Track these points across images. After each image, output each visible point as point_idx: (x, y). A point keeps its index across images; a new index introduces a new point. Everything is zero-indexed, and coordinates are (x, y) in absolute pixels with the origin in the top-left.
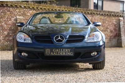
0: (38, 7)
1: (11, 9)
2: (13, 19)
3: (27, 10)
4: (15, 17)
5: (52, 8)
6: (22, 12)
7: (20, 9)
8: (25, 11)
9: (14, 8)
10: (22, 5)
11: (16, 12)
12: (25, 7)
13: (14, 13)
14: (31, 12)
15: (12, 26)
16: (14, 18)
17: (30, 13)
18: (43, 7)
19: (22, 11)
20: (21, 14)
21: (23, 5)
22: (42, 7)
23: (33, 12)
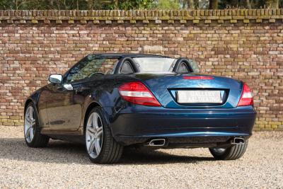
0: (204, 18)
1: (129, 30)
3: (173, 28)
4: (140, 49)
5: (251, 17)
9: (138, 27)
11: (141, 35)
13: (137, 39)
14: (188, 32)
17: (184, 36)
18: (222, 18)
19: (159, 32)
20: (155, 39)
21: (161, 18)
22: (218, 18)
23: (192, 32)
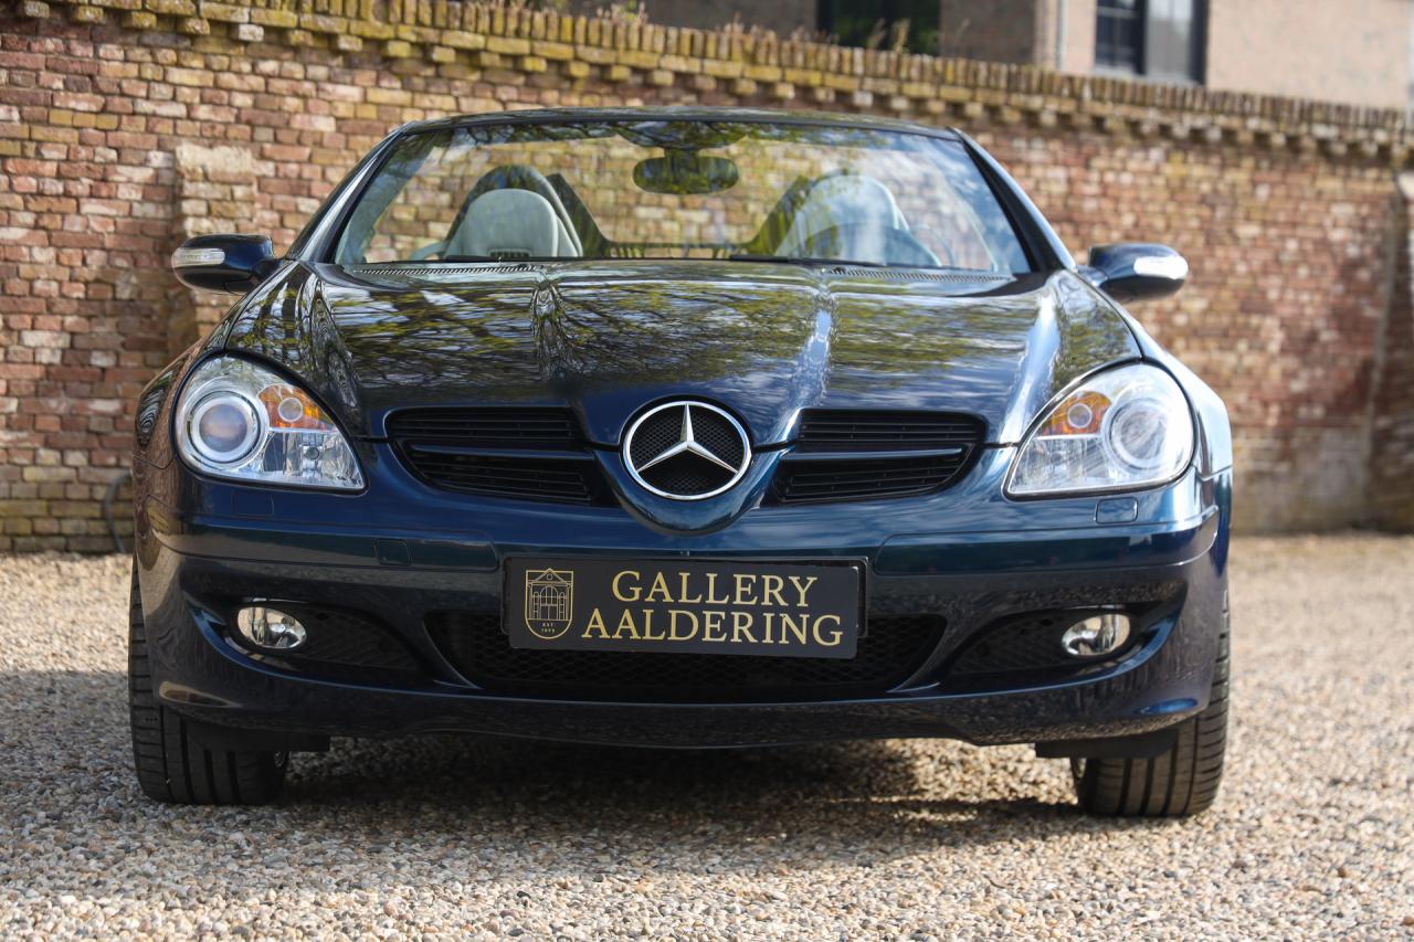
2: (130, 180)
6: (243, 100)
7: (217, 62)
8: (277, 85)
10: (241, 15)
12: (277, 35)
15: (121, 262)
16: (144, 163)
